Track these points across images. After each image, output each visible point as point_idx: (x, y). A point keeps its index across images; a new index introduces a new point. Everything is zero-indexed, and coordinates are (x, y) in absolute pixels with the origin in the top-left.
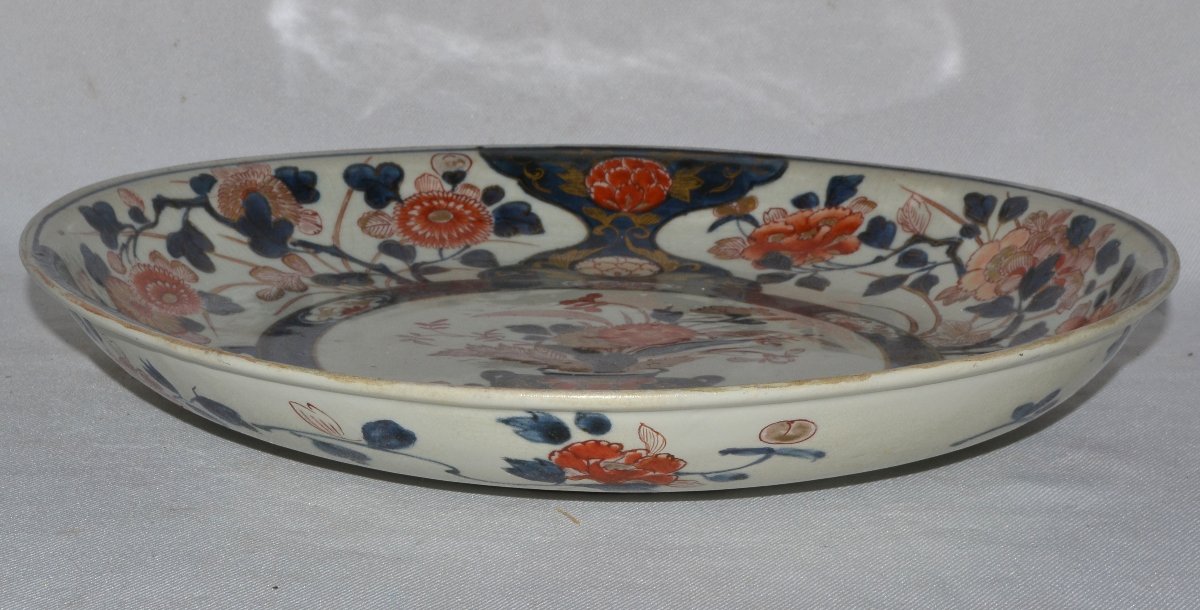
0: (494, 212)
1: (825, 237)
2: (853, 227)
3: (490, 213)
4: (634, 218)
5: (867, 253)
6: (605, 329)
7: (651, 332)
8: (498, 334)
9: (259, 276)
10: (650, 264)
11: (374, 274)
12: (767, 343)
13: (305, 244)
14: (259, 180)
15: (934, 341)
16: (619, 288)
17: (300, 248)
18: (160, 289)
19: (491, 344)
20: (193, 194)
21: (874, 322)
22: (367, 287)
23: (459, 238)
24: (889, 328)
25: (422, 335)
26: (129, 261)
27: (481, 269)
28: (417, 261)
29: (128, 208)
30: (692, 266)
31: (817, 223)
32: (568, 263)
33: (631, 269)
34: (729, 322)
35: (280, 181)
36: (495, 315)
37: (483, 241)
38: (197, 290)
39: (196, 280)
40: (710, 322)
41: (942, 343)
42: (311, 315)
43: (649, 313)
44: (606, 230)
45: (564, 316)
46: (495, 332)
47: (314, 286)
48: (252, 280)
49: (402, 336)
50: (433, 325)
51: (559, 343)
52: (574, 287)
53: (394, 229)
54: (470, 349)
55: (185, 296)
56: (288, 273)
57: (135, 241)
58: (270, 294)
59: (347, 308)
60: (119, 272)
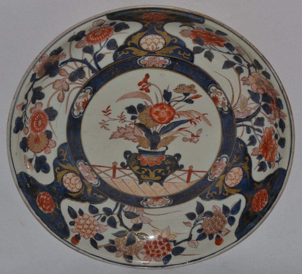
0: (113, 27)
1: (214, 39)
2: (223, 41)
4: (156, 22)
5: (225, 49)
6: (151, 108)
7: (163, 111)
8: (124, 116)
9: (55, 87)
10: (162, 38)
11: (84, 67)
12: (193, 123)
13: (63, 63)
14: (46, 61)
15: (236, 113)
16: (154, 67)
17: (62, 65)
18: (37, 121)
19: (123, 125)
20: (32, 83)
21: (223, 94)
22: (84, 79)
23: (105, 37)
24: (226, 100)
25: (105, 121)
26: (28, 123)
27: (113, 51)
28: (95, 52)
29: (21, 110)
30: (174, 40)
31: (212, 35)
32: (138, 40)
33: (157, 43)
34: (184, 101)
35: (52, 56)
36: (121, 99)
37: (112, 35)
38: (44, 110)
39: (42, 105)
40: (179, 101)
41: (238, 115)
42: (75, 111)
43: (163, 93)
44: (148, 25)
45: (140, 96)
46: (123, 115)
47: (70, 84)
48: (54, 91)
49: (100, 123)
50: (107, 112)
51: (140, 121)
52: (141, 67)
53: (85, 42)
54: (118, 131)
55: (42, 116)
56: (62, 79)
57: (26, 114)
58: (61, 97)
59: (83, 102)
60: (28, 133)
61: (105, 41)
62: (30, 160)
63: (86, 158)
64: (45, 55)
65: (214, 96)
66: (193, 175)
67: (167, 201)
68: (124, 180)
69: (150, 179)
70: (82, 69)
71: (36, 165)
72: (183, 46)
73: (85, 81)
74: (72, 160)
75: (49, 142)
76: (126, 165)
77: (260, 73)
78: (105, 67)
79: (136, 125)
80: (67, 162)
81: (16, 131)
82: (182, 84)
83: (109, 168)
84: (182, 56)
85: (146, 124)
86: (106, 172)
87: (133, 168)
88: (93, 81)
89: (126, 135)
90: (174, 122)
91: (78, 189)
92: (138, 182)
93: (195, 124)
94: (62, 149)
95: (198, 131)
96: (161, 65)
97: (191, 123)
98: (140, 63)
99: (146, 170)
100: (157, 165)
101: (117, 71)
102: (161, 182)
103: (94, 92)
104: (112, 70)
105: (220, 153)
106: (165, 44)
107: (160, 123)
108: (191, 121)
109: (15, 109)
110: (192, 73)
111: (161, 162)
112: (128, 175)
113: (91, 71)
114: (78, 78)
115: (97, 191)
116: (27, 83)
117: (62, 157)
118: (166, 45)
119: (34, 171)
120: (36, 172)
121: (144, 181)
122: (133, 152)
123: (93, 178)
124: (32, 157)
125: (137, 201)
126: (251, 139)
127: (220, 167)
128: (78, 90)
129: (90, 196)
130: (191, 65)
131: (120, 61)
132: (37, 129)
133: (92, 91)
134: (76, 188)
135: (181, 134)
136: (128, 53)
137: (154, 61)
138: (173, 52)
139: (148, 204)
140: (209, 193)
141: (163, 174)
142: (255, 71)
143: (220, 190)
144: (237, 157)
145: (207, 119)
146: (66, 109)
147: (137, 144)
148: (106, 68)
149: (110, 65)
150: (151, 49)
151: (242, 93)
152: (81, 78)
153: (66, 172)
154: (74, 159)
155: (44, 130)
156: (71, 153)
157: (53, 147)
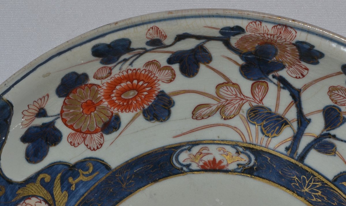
9: (221, 90)
11: (291, 127)
13: (282, 80)
14: (280, 41)
17: (275, 81)
18: (130, 86)
20: (218, 35)
22: (266, 139)
26: (120, 69)
28: (332, 132)
29: (148, 40)
35: (295, 47)
38: (161, 90)
39: (171, 81)
42: (188, 152)
47: (241, 116)
48: (212, 91)
55: (145, 93)
56: (244, 96)
57: (139, 56)
58: (205, 111)
59: (214, 160)
60: (99, 79)
62: (42, 111)
64: (294, 32)
70: (285, 125)
71: (36, 129)
73: (261, 142)
74: (80, 198)
75: (96, 132)
78: (309, 167)
80: (68, 189)
81: (97, 52)
88: (269, 159)
94: (93, 166)
101: (316, 196)
103: (247, 171)
104: (312, 184)
109: (145, 26)
113: (288, 144)
114: (261, 125)
116: (214, 25)
117: (75, 176)
119: (22, 131)
120: (21, 136)
124: (49, 113)
128: (236, 137)
131: (339, 191)
132: (113, 95)
133: (246, 166)
146: (184, 134)
148: (310, 170)
149: (319, 177)
152: (265, 132)
153: (46, 199)
154: (83, 200)
155: (118, 110)
156: (92, 188)
157: (89, 147)
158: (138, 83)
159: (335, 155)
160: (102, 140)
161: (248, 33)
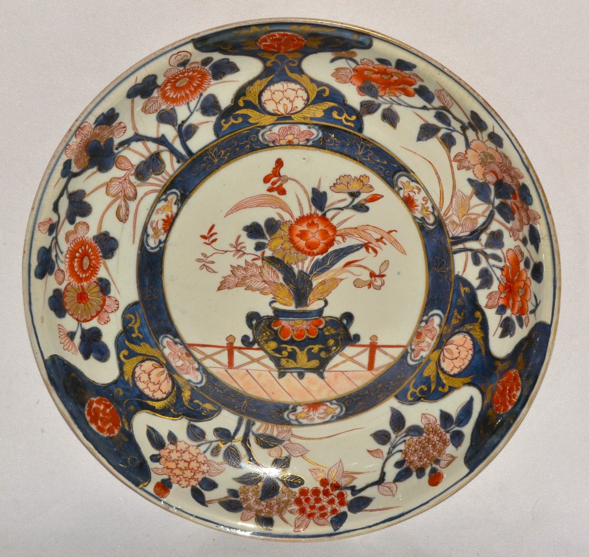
1: (395, 81)
2: (411, 84)
3: (208, 69)
4: (287, 55)
5: (418, 101)
6: (291, 225)
7: (314, 230)
8: (242, 243)
9: (111, 192)
10: (301, 89)
11: (162, 151)
12: (370, 250)
13: (122, 144)
14: (89, 136)
15: (450, 226)
16: (290, 144)
17: (120, 149)
18: (79, 260)
19: (241, 262)
20: (65, 180)
21: (422, 190)
22: (163, 174)
23: (195, 90)
24: (429, 201)
25: (208, 256)
26: (62, 262)
27: (213, 119)
29: (48, 233)
30: (324, 91)
31: (391, 73)
32: (257, 96)
33: (292, 99)
34: (351, 208)
35: (98, 127)
36: (235, 210)
37: (208, 87)
38: (92, 237)
39: (88, 227)
40: (341, 209)
41: (453, 231)
42: (150, 237)
43: (310, 195)
44: (273, 63)
45: (268, 203)
46: (240, 241)
47: (139, 185)
48: (109, 199)
49: (199, 260)
50: (209, 237)
51: (272, 252)
52: (267, 146)
53: (161, 102)
54: (233, 274)
55: (90, 250)
56: (123, 177)
57: (58, 244)
58: (123, 211)
59: (164, 220)
60: (63, 281)
61: (197, 100)
62: (70, 334)
63: (175, 329)
64: (85, 124)
65: (406, 194)
66: (378, 354)
67: (335, 409)
68: (250, 371)
69: (299, 366)
70: (159, 155)
71: (82, 345)
72: (342, 102)
73: (165, 179)
74: (151, 335)
75: (104, 301)
76: (251, 340)
77: (484, 140)
78: (200, 151)
79: (264, 261)
80: (141, 341)
81: (41, 275)
82: (345, 175)
83: (221, 349)
84: (341, 120)
85: (284, 258)
86: (215, 357)
87: (265, 347)
88: (181, 179)
89: (247, 281)
90: (336, 251)
91: (165, 393)
92: (276, 374)
93: (375, 251)
94: (130, 314)
95: (382, 264)
96: (303, 141)
97: (367, 250)
98: (265, 139)
99: (289, 348)
100: (311, 336)
101: (224, 156)
102: (319, 371)
103: (183, 199)
104: (213, 155)
105: (426, 306)
106: (308, 99)
107: (309, 254)
108: (366, 246)
109: (35, 231)
110: (361, 153)
111: (317, 330)
112: (258, 360)
113: (175, 159)
114: (152, 174)
115: (201, 395)
116: (56, 180)
117: (132, 331)
118: (310, 101)
119: (80, 356)
120: (83, 359)
121: (288, 370)
122: (262, 314)
123: (191, 370)
124: (74, 330)
125: (278, 412)
126: (482, 276)
127: (429, 335)
128: (154, 196)
129: (188, 406)
130: (359, 137)
131: (228, 136)
132: (81, 276)
133: (179, 198)
134: (161, 390)
135: (350, 272)
136: (240, 120)
137: (289, 133)
138: (323, 114)
139: (298, 417)
140: (412, 390)
141: (323, 355)
142: (475, 138)
143: (433, 382)
144: (459, 313)
145: (396, 241)
146: (134, 235)
147: (270, 297)
148: (202, 151)
149: (210, 147)
150: (282, 111)
151: (458, 187)
152: (158, 172)
153: (141, 360)
154: (154, 333)
155: (94, 277)
156: (147, 322)
157: (114, 311)
158: (79, 253)
159: (198, 128)
160: (113, 298)
161: (73, 158)
